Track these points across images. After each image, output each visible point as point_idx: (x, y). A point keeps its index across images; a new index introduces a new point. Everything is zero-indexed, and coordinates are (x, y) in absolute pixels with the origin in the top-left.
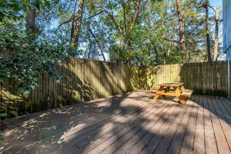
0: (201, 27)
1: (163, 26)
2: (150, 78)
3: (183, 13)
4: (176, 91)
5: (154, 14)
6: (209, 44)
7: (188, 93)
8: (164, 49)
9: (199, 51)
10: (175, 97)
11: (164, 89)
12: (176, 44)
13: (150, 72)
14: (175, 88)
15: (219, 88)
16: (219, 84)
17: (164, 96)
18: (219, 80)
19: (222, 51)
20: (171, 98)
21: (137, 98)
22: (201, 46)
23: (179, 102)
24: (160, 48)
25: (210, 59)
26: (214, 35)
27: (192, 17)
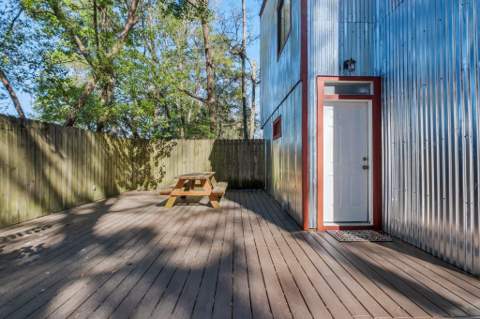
0: (236, 85)
1: (181, 66)
2: (156, 164)
3: (212, 53)
4: (204, 188)
5: (164, 36)
6: (246, 114)
7: (221, 187)
8: (182, 110)
9: (232, 121)
10: (201, 197)
11: (185, 185)
12: (200, 104)
13: (156, 152)
14: (203, 182)
15: (257, 177)
16: (256, 171)
17: (183, 197)
18: (256, 167)
19: (259, 125)
20: (196, 200)
21: (138, 210)
22: (235, 114)
23: (209, 205)
24: (175, 106)
25: (247, 136)
26: (250, 100)
27: (225, 65)
